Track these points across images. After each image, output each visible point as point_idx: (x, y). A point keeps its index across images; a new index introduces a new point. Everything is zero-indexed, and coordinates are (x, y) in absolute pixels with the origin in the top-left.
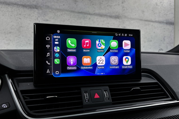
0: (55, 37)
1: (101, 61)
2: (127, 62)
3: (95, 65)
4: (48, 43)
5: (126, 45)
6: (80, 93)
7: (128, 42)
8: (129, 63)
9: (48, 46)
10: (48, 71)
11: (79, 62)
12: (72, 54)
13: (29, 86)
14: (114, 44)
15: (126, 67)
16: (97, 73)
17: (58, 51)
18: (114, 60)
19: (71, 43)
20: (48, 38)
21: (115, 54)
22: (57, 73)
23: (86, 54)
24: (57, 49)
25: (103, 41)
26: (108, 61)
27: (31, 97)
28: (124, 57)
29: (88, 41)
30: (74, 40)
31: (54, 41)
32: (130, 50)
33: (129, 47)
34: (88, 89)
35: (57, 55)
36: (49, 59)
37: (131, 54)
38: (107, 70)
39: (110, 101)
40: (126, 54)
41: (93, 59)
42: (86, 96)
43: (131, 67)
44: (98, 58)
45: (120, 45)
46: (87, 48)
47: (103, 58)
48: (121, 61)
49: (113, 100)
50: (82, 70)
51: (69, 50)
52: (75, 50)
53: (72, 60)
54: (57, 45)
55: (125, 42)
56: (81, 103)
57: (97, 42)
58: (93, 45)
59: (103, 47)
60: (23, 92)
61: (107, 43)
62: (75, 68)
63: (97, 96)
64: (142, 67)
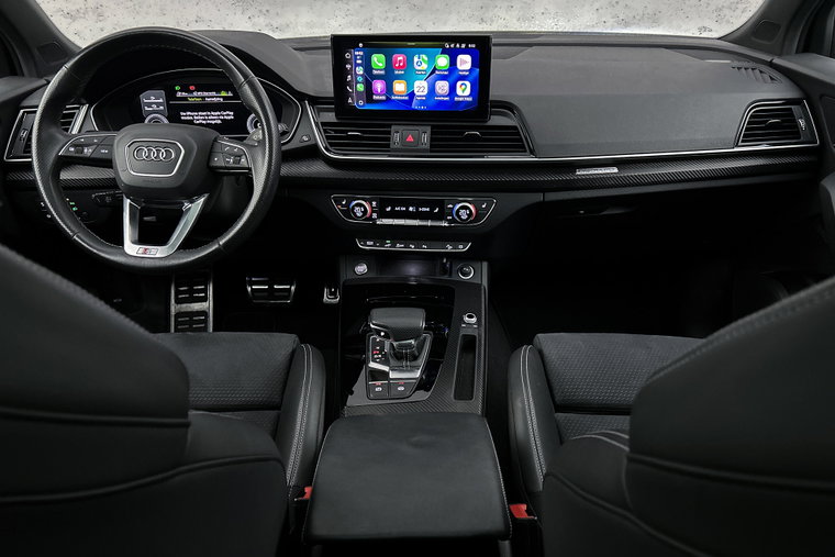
0: (357, 53)
1: (421, 87)
2: (464, 90)
3: (412, 95)
4: (347, 61)
5: (464, 62)
6: (389, 133)
7: (467, 58)
8: (468, 92)
9: (348, 66)
10: (350, 101)
11: (389, 89)
12: (379, 77)
13: (331, 117)
14: (443, 61)
15: (461, 99)
16: (415, 106)
17: (361, 72)
18: (442, 87)
19: (378, 61)
20: (348, 56)
21: (443, 78)
22: (361, 103)
23: (398, 77)
24: (360, 70)
25: (425, 57)
26: (432, 90)
27: (336, 131)
28: (459, 83)
29: (401, 58)
30: (382, 57)
31: (356, 59)
32: (470, 70)
33: (468, 66)
34: (401, 128)
35: (360, 79)
36: (349, 84)
37: (471, 78)
38: (431, 103)
39: (428, 146)
40: (463, 78)
41: (410, 85)
42: (396, 138)
43: (470, 99)
44: (417, 84)
45: (453, 62)
46: (400, 68)
47: (425, 84)
48: (453, 89)
49: (431, 146)
50: (394, 100)
51: (375, 72)
52: (383, 72)
53: (379, 86)
54: (359, 65)
55: (460, 57)
56: (388, 146)
57: (416, 59)
58: (409, 63)
59: (424, 66)
60: (324, 124)
61: (432, 59)
62: (384, 98)
63: (410, 139)
64: (491, 98)
